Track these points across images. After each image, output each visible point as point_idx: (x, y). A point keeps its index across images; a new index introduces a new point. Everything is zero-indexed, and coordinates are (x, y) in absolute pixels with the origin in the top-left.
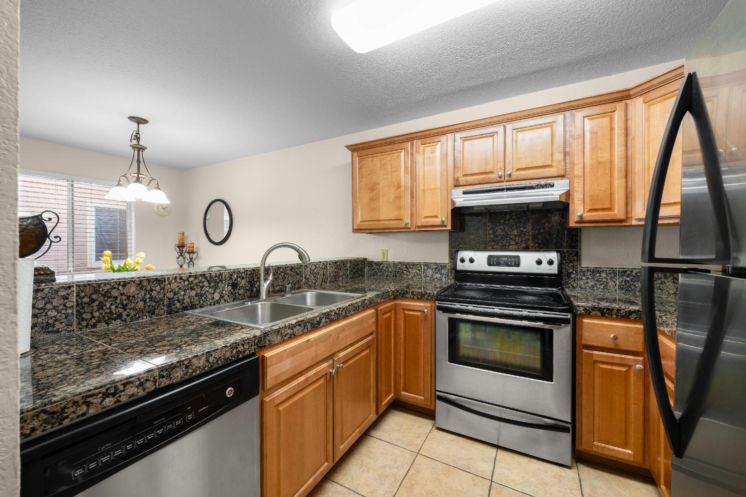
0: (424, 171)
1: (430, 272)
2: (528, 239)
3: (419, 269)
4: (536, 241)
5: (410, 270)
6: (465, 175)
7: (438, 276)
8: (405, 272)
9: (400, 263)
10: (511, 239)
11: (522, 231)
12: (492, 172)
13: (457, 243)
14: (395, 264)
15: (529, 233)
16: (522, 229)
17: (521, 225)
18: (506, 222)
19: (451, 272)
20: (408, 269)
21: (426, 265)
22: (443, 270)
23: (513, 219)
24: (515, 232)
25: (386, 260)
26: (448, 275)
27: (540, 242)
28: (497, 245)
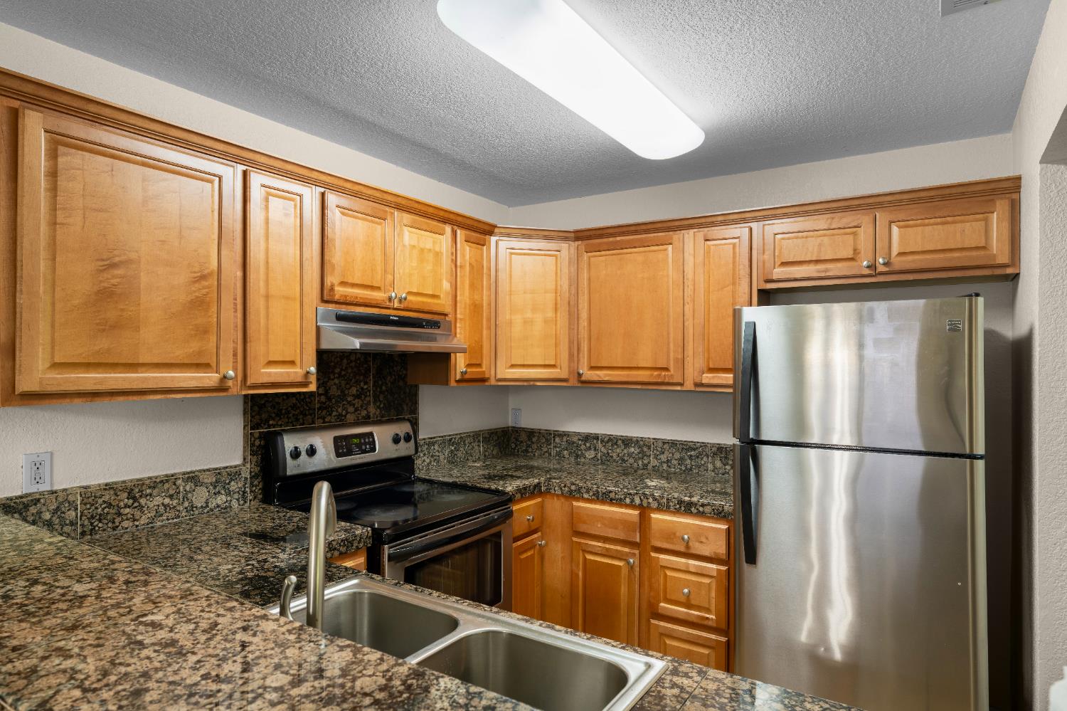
0: (267, 250)
1: (200, 496)
2: (369, 403)
3: (171, 492)
4: (378, 404)
5: (143, 501)
6: (343, 284)
7: (221, 499)
8: (127, 510)
9: (109, 487)
10: (349, 403)
11: (362, 388)
12: (378, 288)
13: (264, 416)
14: (88, 494)
15: (370, 391)
16: (362, 384)
17: (362, 378)
18: (343, 373)
19: (251, 484)
20: (135, 499)
21: (192, 478)
22: (233, 483)
23: (352, 368)
24: (354, 391)
25: (49, 489)
26: (244, 492)
27: (382, 406)
28: (330, 415)
